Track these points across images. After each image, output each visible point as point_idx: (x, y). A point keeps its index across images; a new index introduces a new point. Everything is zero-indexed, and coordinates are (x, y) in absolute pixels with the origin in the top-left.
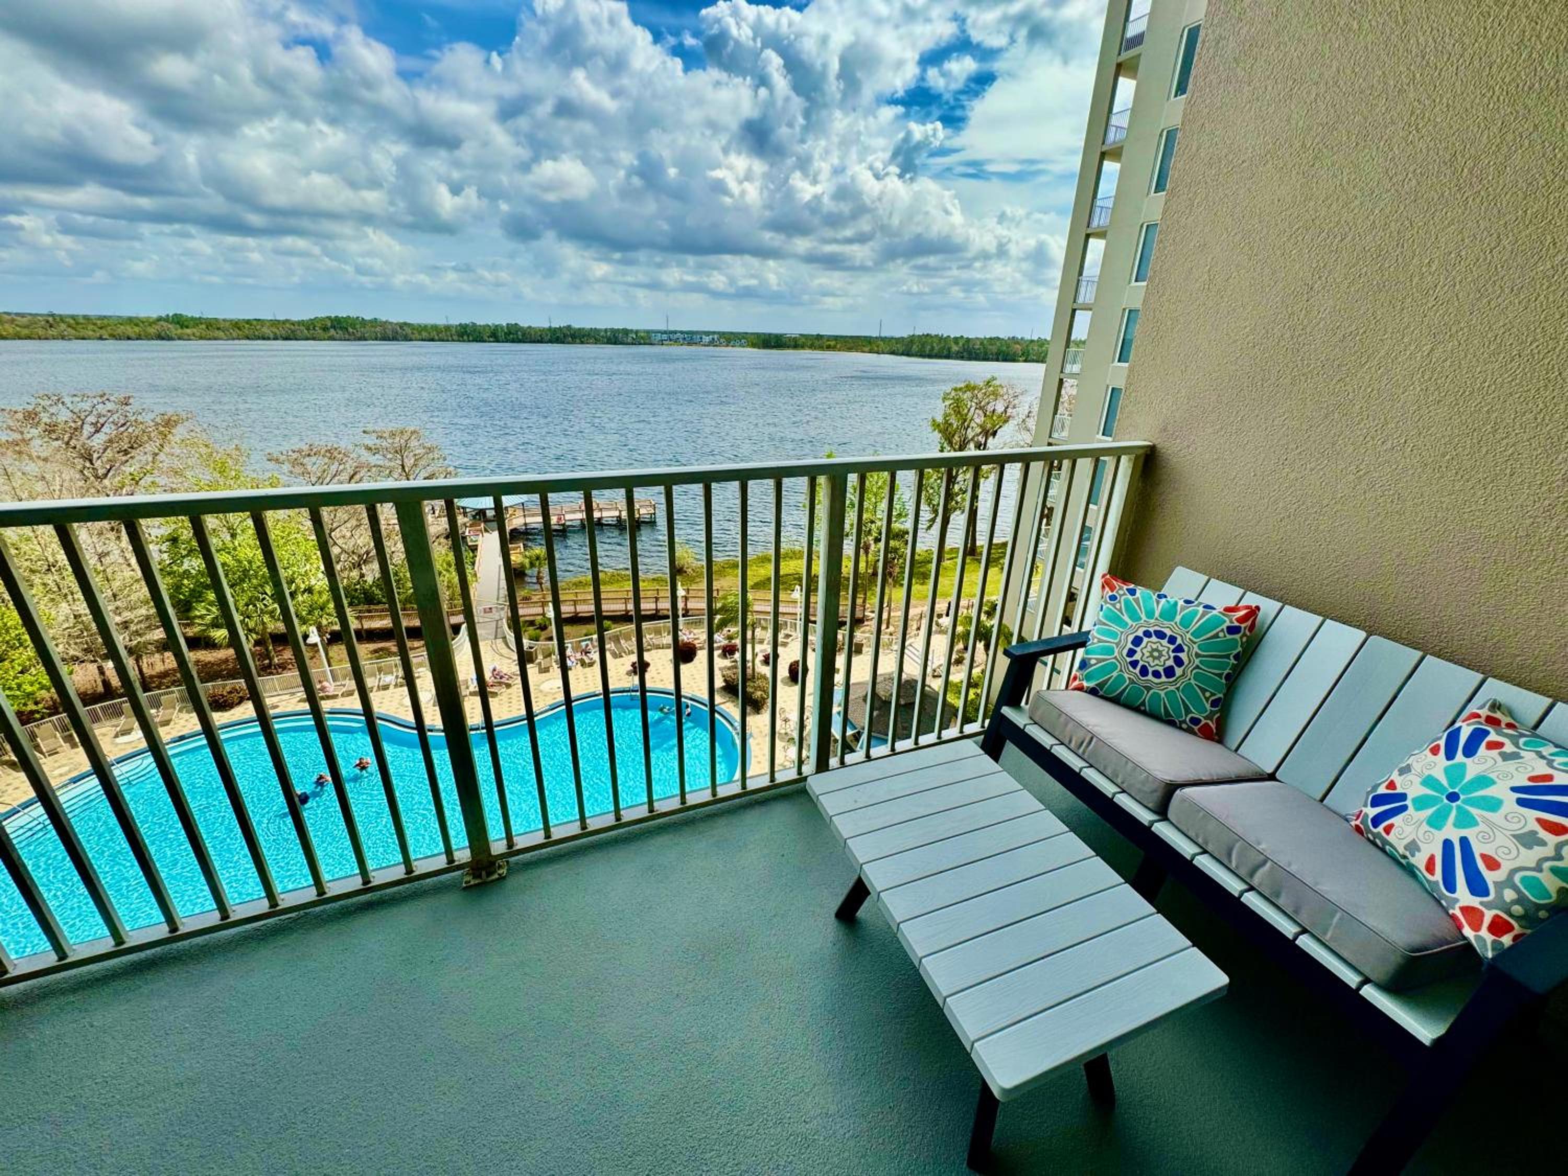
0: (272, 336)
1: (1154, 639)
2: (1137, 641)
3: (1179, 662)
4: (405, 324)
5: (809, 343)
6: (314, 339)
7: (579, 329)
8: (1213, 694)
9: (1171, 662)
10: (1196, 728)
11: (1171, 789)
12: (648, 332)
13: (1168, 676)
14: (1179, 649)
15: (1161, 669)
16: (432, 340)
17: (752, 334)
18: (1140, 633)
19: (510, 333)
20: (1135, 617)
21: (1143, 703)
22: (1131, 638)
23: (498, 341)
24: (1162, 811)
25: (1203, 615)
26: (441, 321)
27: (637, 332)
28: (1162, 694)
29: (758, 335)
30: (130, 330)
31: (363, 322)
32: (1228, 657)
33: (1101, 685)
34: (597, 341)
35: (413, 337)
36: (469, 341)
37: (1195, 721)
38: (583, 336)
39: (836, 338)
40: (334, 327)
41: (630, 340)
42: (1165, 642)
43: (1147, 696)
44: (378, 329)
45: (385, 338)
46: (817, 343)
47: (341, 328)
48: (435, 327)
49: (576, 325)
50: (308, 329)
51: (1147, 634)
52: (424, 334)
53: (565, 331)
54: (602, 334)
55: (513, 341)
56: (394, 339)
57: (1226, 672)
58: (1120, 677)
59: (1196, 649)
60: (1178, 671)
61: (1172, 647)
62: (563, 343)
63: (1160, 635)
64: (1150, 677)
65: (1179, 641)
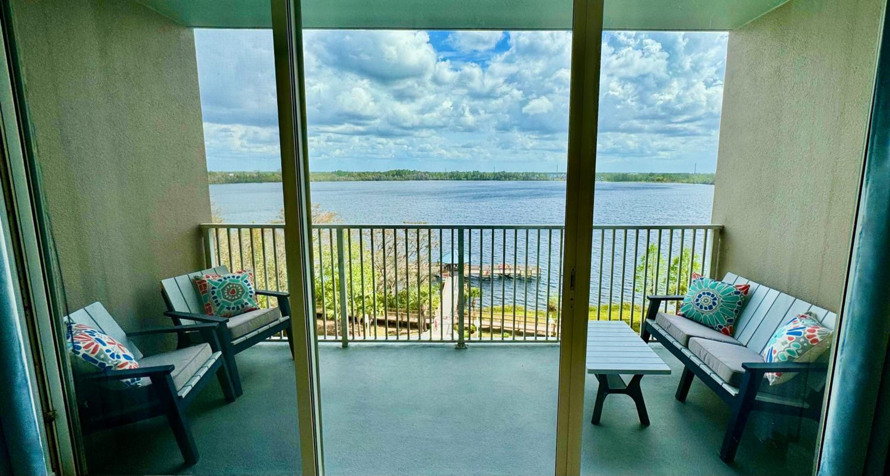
0: (372, 179)
1: (706, 295)
2: (700, 296)
3: (714, 304)
4: (427, 172)
5: (645, 178)
6: (388, 180)
7: (509, 173)
8: (728, 317)
9: (711, 304)
10: (721, 330)
11: (689, 337)
12: (545, 174)
13: (710, 309)
14: (715, 299)
15: (707, 307)
16: (438, 180)
17: (607, 173)
18: (701, 293)
19: (474, 175)
20: (700, 287)
21: (701, 320)
22: (698, 295)
23: (468, 180)
24: (686, 346)
25: (727, 287)
26: (442, 171)
27: (540, 174)
28: (708, 316)
29: (611, 174)
30: (322, 178)
31: (409, 172)
32: (735, 303)
33: (686, 313)
34: (517, 179)
35: (429, 178)
36: (454, 180)
37: (720, 327)
38: (510, 177)
39: (664, 175)
40: (397, 174)
41: (535, 178)
42: (710, 296)
43: (702, 317)
44: (415, 175)
45: (417, 179)
46: (650, 178)
47: (400, 175)
48: (440, 174)
49: (508, 171)
50: (386, 176)
51: (704, 293)
52: (435, 177)
53: (501, 174)
54: (521, 175)
55: (475, 180)
56: (421, 179)
57: (735, 309)
58: (693, 309)
59: (721, 299)
60: (714, 307)
61: (712, 298)
62: (500, 180)
63: (709, 294)
64: (703, 309)
65: (715, 296)
